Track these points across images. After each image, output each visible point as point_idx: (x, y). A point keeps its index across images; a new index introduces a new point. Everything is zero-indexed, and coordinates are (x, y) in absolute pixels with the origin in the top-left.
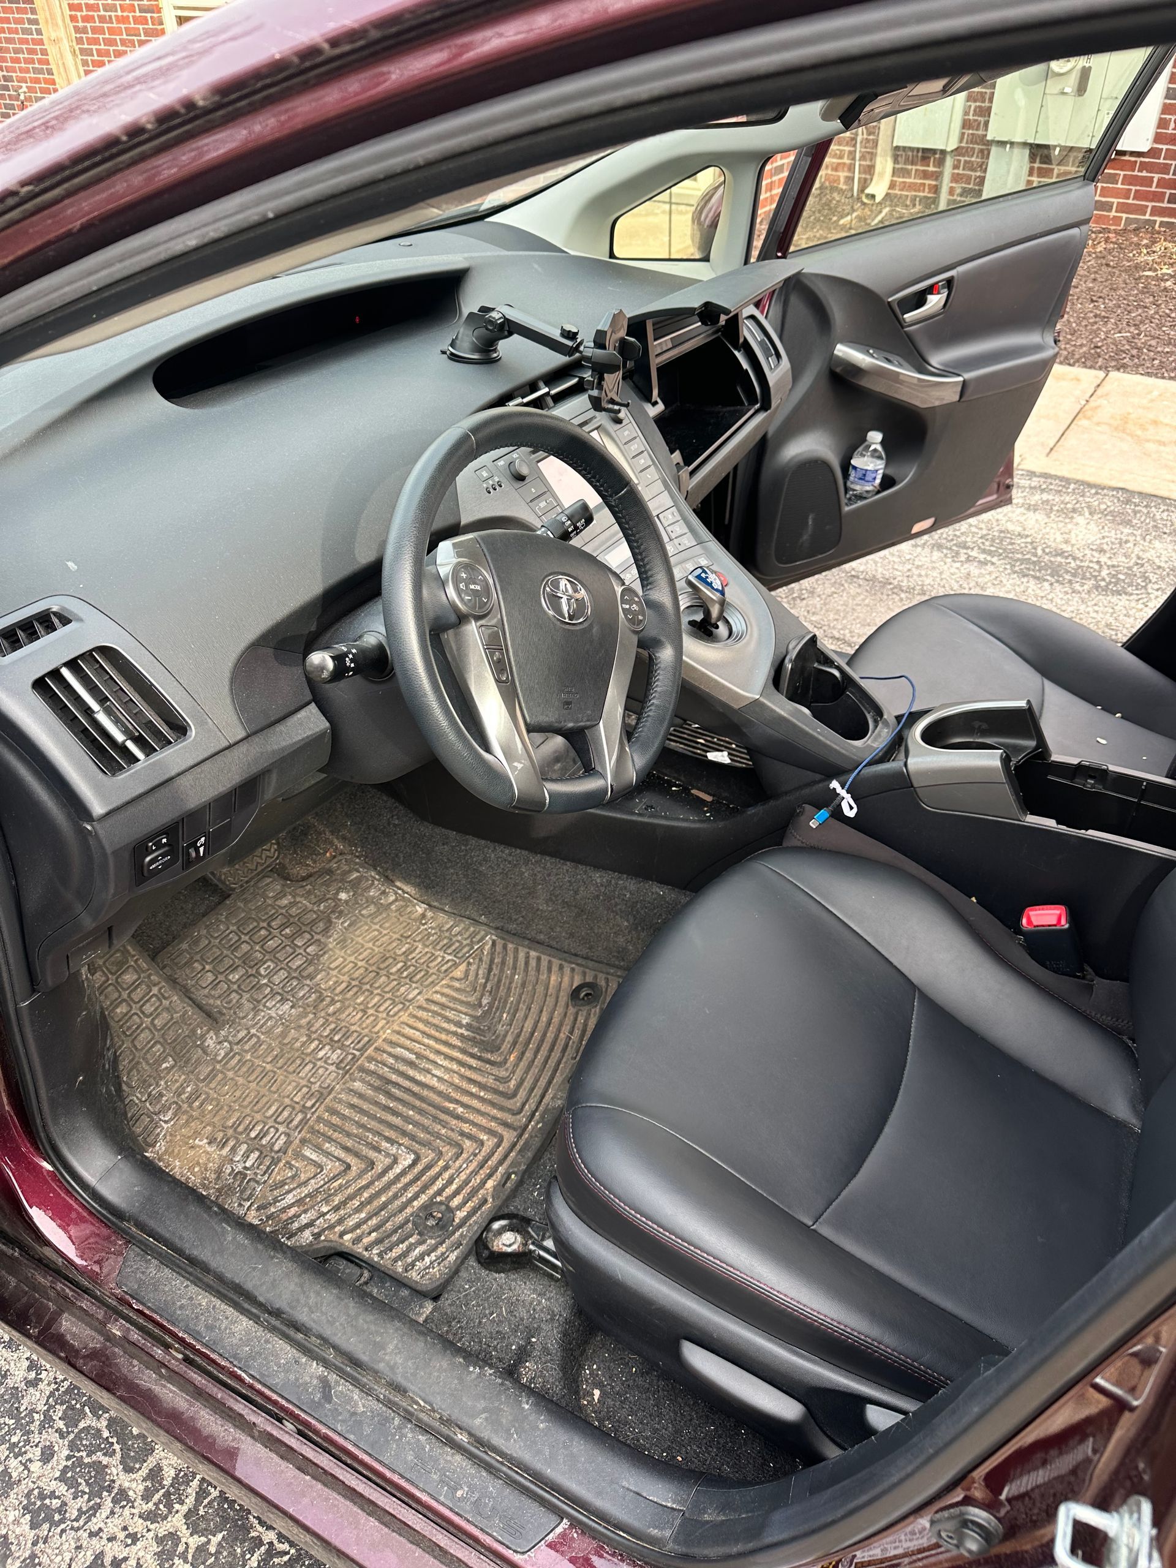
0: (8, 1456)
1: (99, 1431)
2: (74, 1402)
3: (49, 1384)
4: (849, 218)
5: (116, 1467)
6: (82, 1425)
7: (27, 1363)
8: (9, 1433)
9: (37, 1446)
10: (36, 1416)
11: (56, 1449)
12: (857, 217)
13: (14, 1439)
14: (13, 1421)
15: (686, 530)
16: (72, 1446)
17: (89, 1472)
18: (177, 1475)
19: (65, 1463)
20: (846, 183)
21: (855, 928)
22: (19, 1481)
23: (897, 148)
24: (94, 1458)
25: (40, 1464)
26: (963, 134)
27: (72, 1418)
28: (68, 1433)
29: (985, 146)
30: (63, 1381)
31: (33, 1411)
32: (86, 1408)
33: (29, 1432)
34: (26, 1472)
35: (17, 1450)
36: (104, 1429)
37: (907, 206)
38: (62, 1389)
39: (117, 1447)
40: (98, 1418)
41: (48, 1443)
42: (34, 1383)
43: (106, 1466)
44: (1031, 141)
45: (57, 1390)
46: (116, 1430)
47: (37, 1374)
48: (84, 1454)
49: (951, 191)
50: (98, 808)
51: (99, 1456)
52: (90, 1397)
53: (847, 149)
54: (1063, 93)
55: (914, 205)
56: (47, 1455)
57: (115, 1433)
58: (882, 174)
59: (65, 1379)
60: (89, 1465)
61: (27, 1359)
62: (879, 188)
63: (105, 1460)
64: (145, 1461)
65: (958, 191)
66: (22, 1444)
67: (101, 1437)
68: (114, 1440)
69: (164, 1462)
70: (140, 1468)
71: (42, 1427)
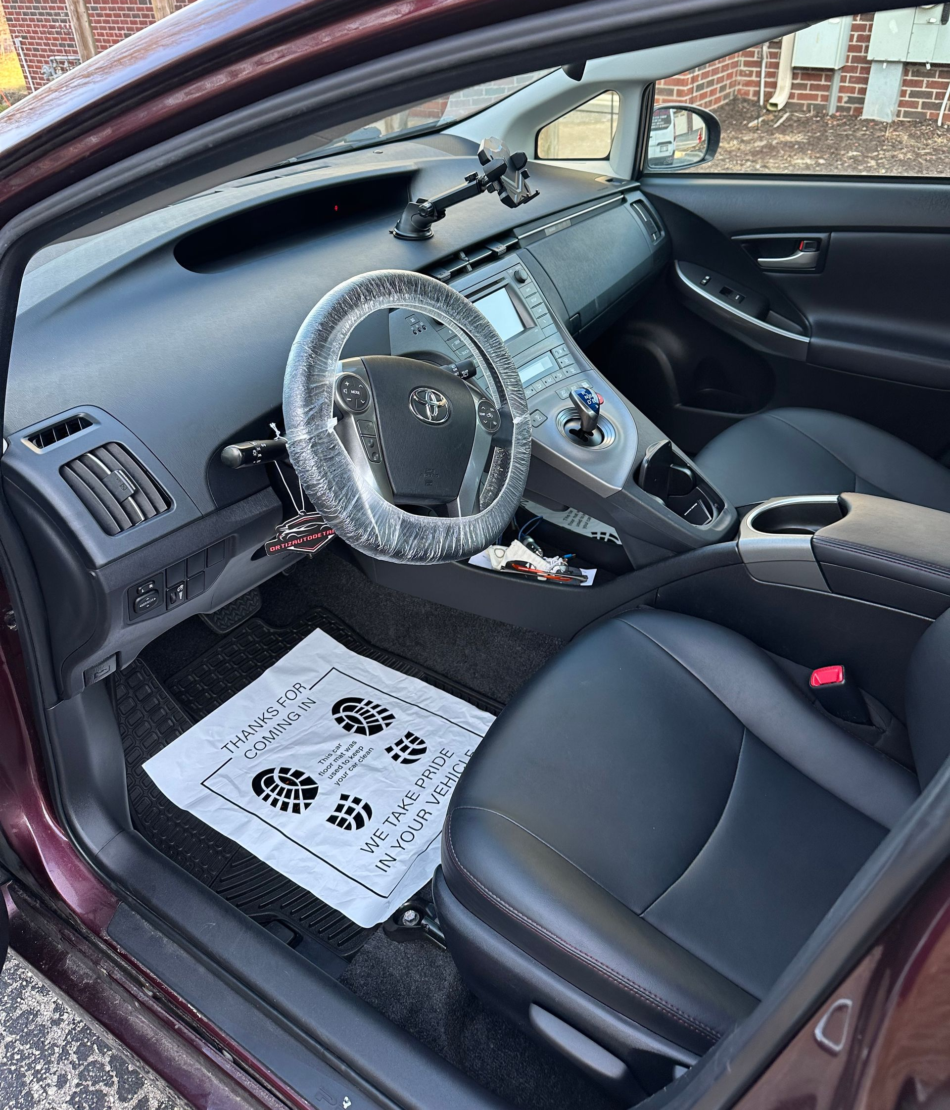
0: (32, 1080)
1: (103, 1065)
2: (86, 1040)
3: (68, 1024)
4: (756, 122)
5: (113, 1096)
6: (91, 1059)
7: (53, 1006)
8: (34, 1061)
9: (55, 1074)
10: (57, 1050)
11: (69, 1077)
12: (763, 121)
13: (38, 1067)
14: (39, 1052)
15: (573, 361)
16: (81, 1076)
17: (92, 1099)
18: (159, 1107)
19: (74, 1090)
20: (754, 95)
21: (696, 675)
22: (39, 1101)
23: (795, 68)
24: (97, 1087)
25: (55, 1089)
26: (848, 56)
27: (82, 1054)
28: (79, 1065)
29: (866, 65)
30: (79, 1023)
31: (55, 1045)
32: (95, 1045)
33: (49, 1062)
34: (44, 1094)
35: (39, 1076)
36: (107, 1064)
37: (804, 111)
38: (79, 1029)
39: (115, 1079)
40: (104, 1054)
41: (63, 1072)
42: (56, 1022)
43: (106, 1095)
44: (904, 60)
45: (74, 1029)
46: (115, 1066)
47: (60, 1015)
48: (90, 1083)
49: (840, 99)
50: (100, 559)
51: (101, 1086)
52: (99, 1037)
53: (755, 69)
54: (929, 23)
55: (810, 111)
56: (62, 1081)
57: (114, 1068)
58: (782, 88)
59: (81, 1021)
60: (93, 1093)
61: (54, 1002)
62: (780, 98)
63: (105, 1090)
64: (136, 1093)
65: (845, 99)
66: (43, 1071)
67: (103, 1070)
68: (114, 1074)
69: (151, 1095)
70: (132, 1099)
71: (60, 1059)
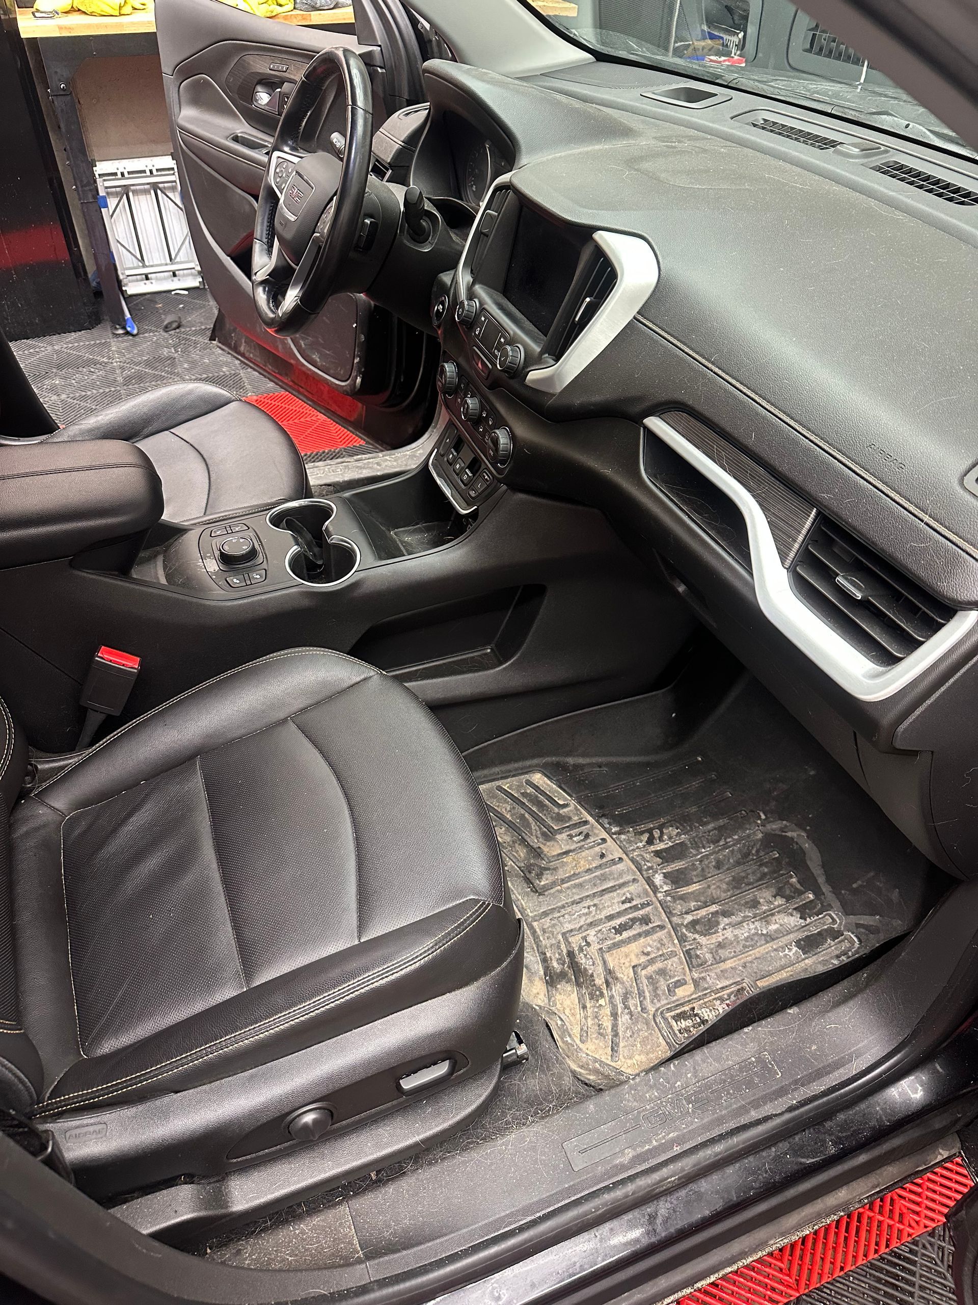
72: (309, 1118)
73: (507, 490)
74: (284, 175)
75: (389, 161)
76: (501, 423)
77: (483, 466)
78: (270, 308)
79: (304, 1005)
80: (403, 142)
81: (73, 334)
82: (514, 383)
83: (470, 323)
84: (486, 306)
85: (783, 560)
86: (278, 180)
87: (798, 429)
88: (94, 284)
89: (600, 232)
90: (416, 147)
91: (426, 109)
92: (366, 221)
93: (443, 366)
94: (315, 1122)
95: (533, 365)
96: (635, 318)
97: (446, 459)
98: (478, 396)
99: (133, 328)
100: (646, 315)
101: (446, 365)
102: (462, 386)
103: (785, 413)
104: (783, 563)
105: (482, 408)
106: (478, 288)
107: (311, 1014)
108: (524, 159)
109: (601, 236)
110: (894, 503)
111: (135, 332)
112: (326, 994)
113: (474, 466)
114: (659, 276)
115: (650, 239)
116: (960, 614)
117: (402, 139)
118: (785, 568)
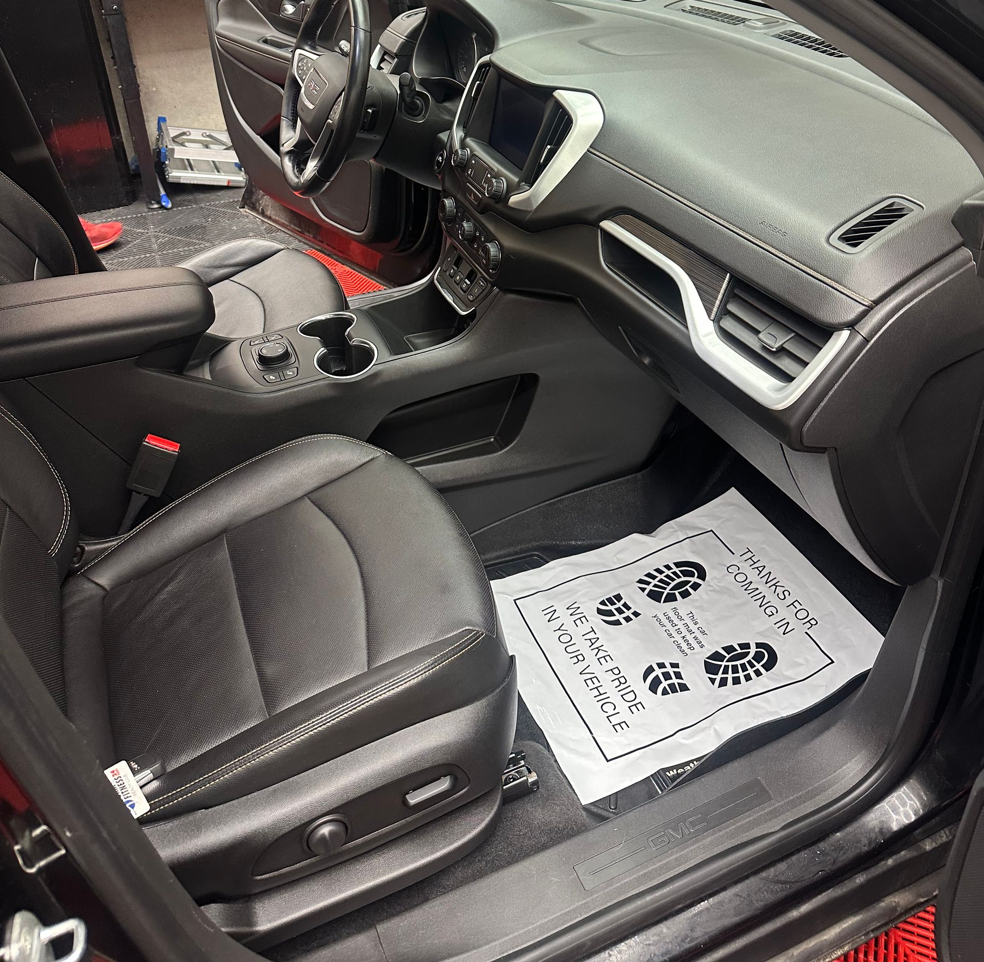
72: (326, 830)
73: (499, 292)
74: (305, 69)
75: (395, 52)
76: (492, 238)
77: (479, 275)
78: (294, 173)
79: (321, 716)
80: (406, 37)
81: (112, 210)
82: (499, 206)
83: (463, 166)
84: (475, 153)
85: (709, 313)
86: (300, 72)
87: (710, 216)
88: (133, 167)
89: (558, 91)
90: (417, 41)
91: (424, 12)
92: (369, 110)
93: (444, 201)
94: (332, 833)
95: (513, 191)
96: (588, 150)
97: (448, 274)
98: (472, 220)
99: (168, 203)
100: (597, 148)
101: (446, 201)
102: (459, 214)
103: (700, 206)
104: (709, 317)
105: (476, 229)
106: (469, 141)
107: (328, 724)
108: (502, 44)
109: (559, 94)
110: (781, 261)
111: (170, 206)
112: (341, 706)
113: (471, 276)
114: (604, 120)
115: (597, 94)
116: (835, 333)
117: (405, 35)
118: (711, 320)
